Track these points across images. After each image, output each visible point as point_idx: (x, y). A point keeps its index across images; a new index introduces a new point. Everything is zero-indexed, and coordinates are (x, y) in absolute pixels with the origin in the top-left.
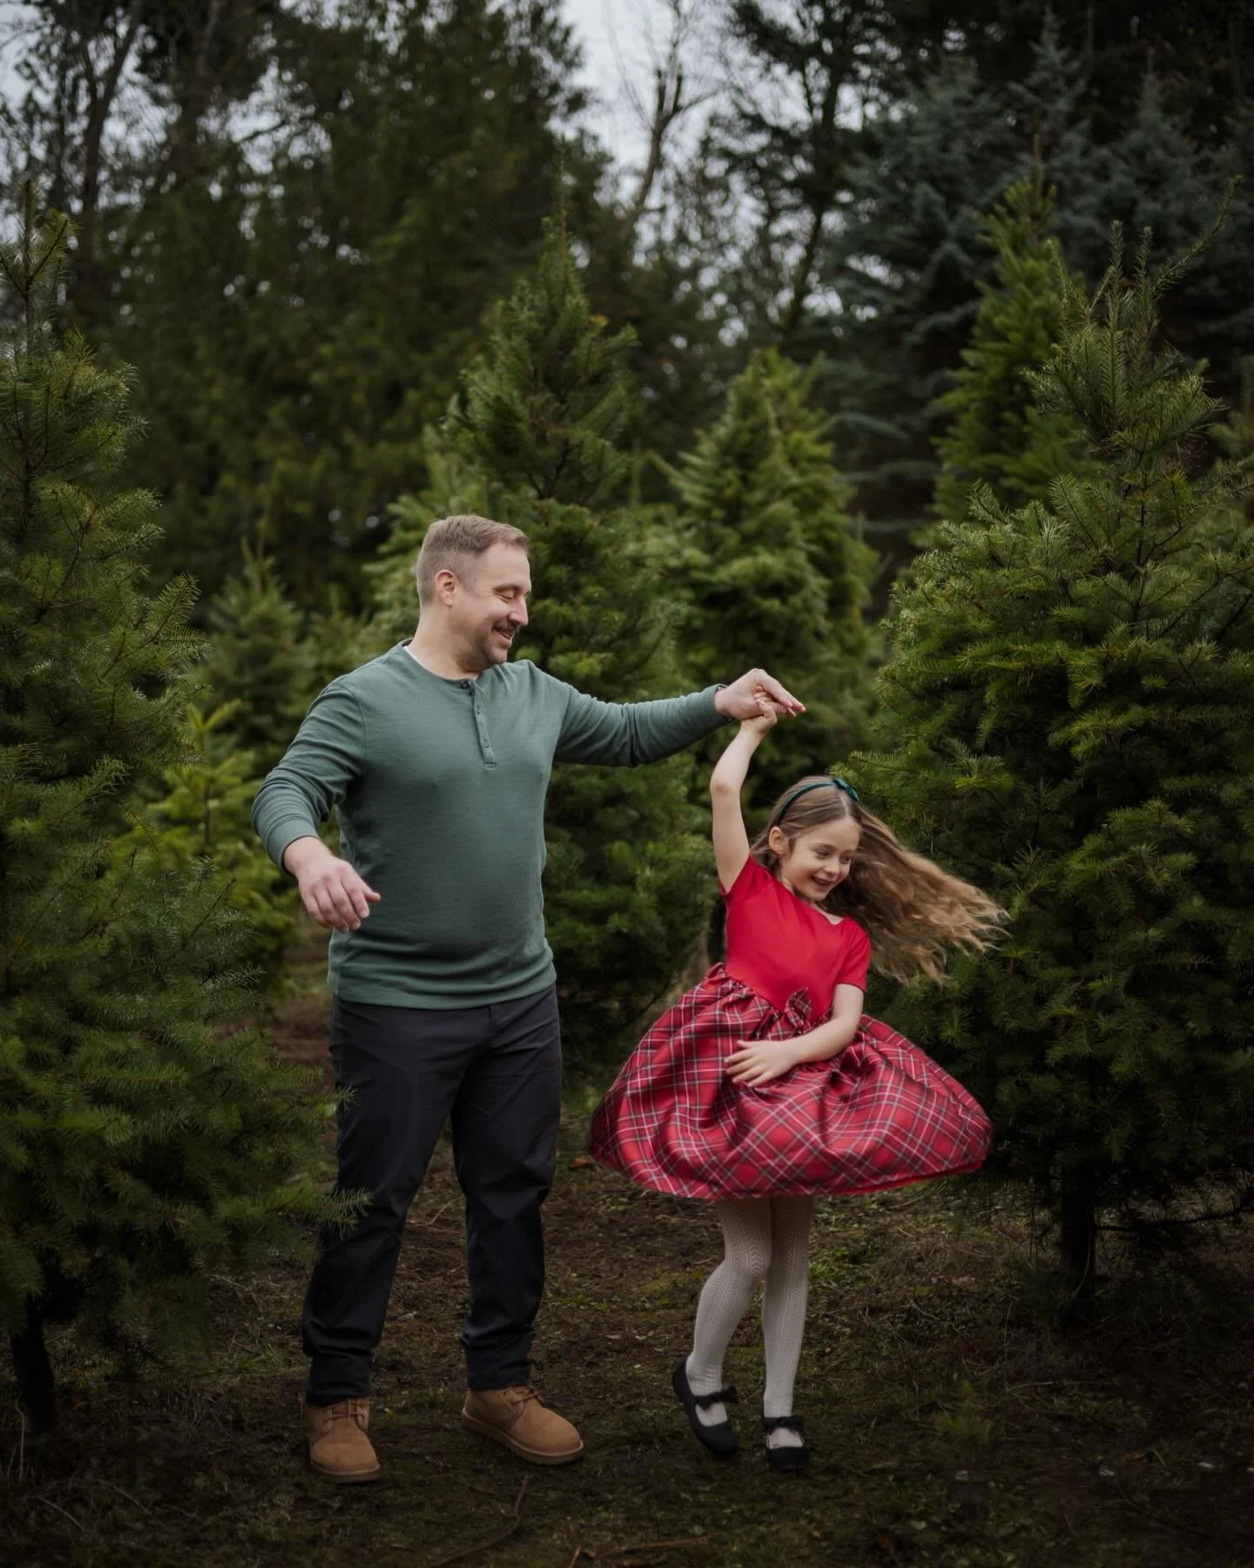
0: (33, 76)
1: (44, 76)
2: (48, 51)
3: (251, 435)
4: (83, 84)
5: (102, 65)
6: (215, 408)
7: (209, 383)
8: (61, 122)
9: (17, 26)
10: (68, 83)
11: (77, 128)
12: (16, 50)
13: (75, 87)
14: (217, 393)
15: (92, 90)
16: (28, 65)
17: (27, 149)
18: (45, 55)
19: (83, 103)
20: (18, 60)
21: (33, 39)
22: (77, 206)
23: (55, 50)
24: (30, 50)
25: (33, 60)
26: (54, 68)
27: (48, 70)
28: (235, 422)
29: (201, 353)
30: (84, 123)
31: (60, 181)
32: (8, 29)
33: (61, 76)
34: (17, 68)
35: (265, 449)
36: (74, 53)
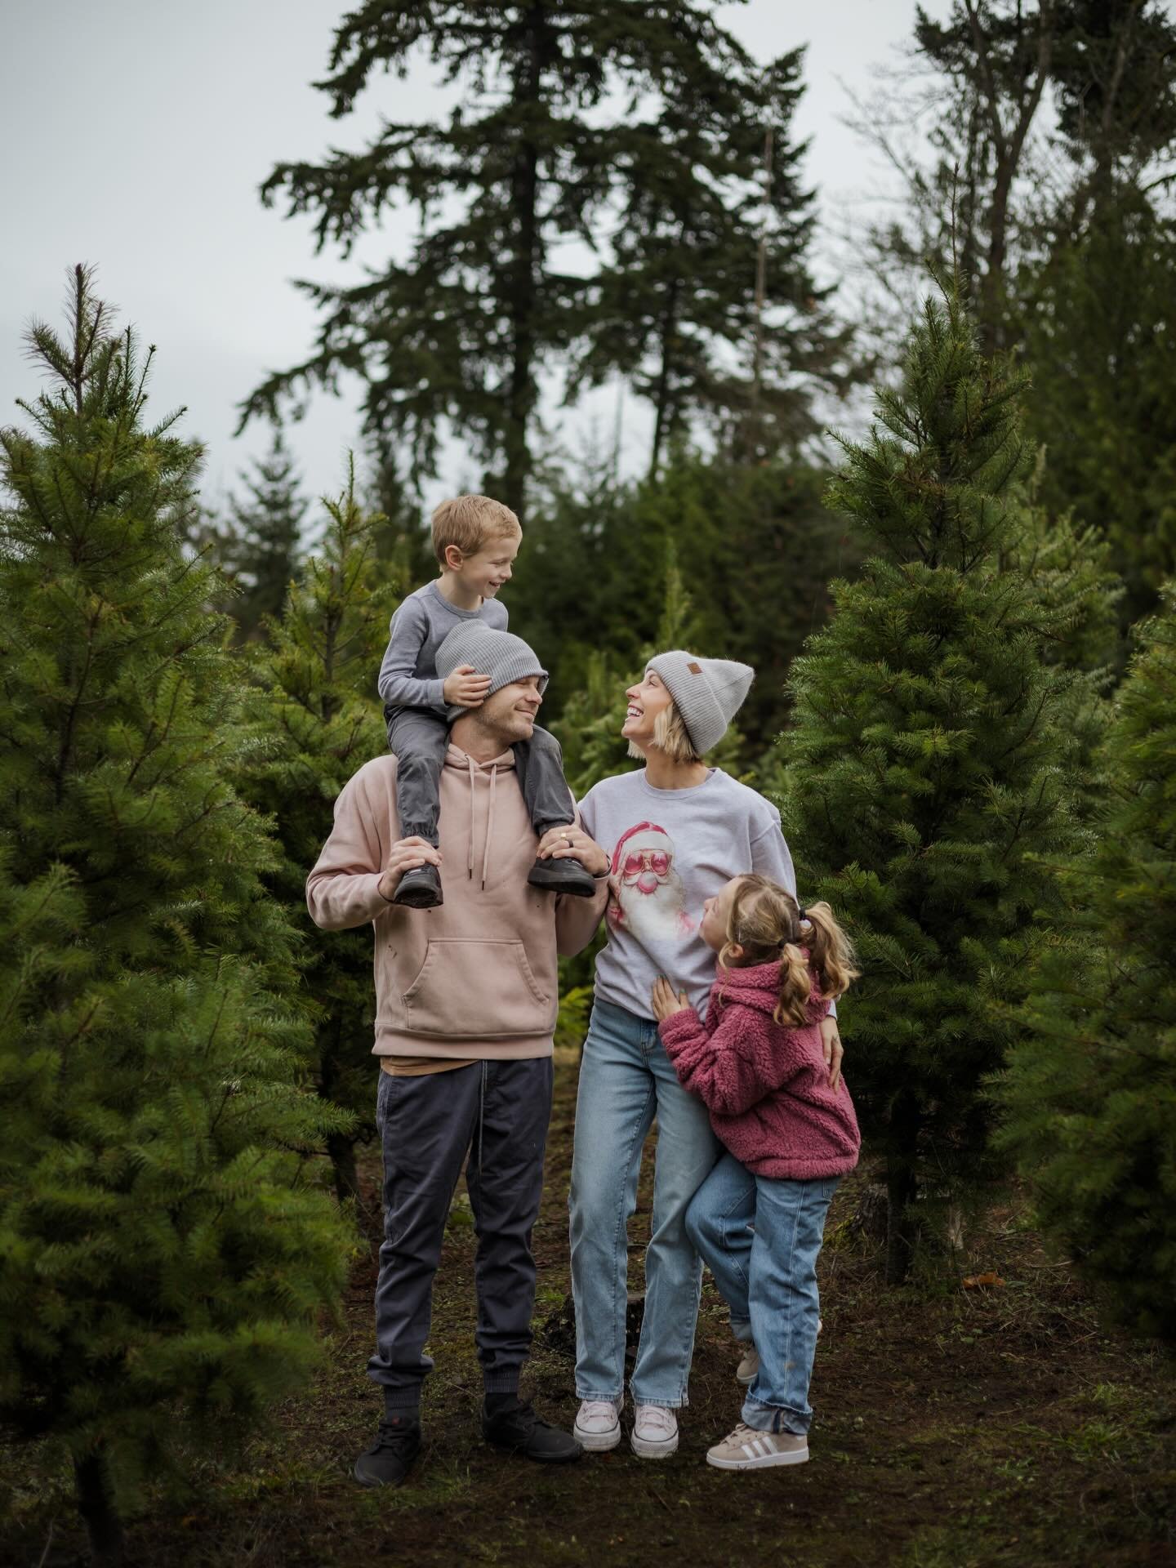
0: (946, 143)
1: (956, 143)
2: (960, 118)
3: (1142, 484)
4: (992, 147)
5: (1009, 127)
6: (1106, 459)
7: (1100, 434)
8: (971, 184)
9: (930, 96)
10: (979, 147)
11: (986, 190)
12: (928, 120)
13: (985, 150)
14: (1107, 443)
15: (1000, 154)
16: (940, 132)
17: (939, 215)
18: (957, 123)
19: (992, 167)
20: (931, 128)
21: (945, 107)
22: (984, 267)
23: (967, 116)
24: (942, 119)
25: (946, 127)
26: (966, 133)
27: (960, 136)
28: (1126, 471)
29: (1093, 405)
30: (991, 185)
31: (970, 243)
32: (920, 99)
33: (972, 141)
34: (929, 137)
35: (1152, 497)
36: (984, 118)
